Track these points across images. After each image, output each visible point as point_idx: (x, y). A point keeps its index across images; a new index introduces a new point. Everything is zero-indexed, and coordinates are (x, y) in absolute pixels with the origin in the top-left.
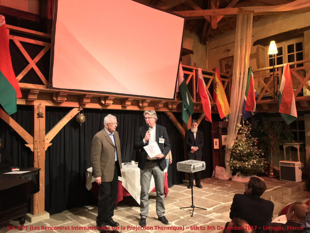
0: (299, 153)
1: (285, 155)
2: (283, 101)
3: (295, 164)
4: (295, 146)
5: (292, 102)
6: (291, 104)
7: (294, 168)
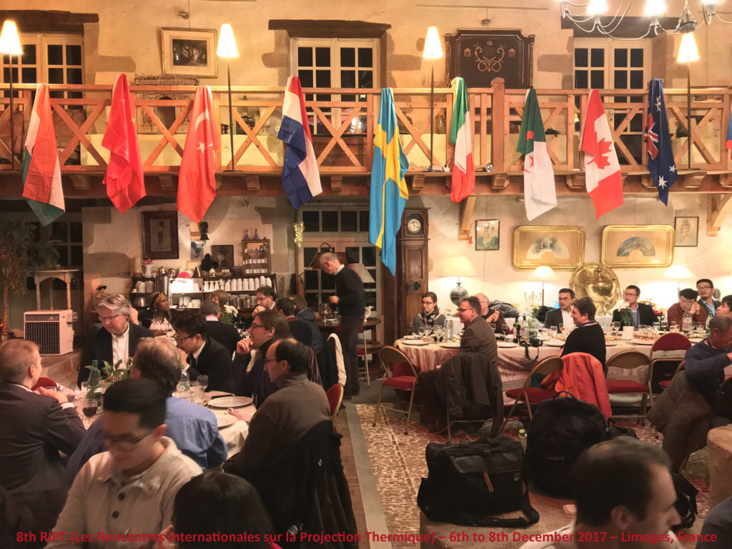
0: (69, 293)
1: (39, 299)
2: (34, 170)
3: (58, 315)
4: (62, 278)
5: (54, 176)
6: (51, 179)
7: (57, 324)
